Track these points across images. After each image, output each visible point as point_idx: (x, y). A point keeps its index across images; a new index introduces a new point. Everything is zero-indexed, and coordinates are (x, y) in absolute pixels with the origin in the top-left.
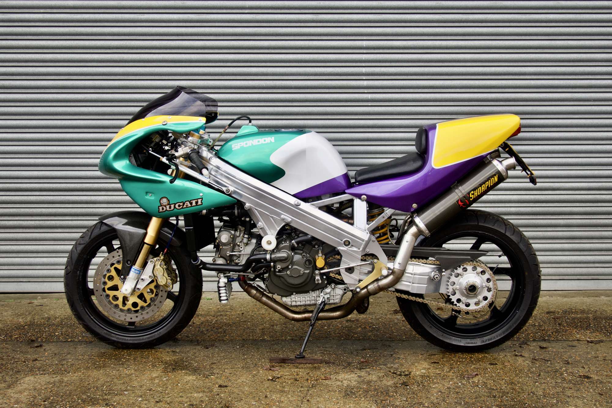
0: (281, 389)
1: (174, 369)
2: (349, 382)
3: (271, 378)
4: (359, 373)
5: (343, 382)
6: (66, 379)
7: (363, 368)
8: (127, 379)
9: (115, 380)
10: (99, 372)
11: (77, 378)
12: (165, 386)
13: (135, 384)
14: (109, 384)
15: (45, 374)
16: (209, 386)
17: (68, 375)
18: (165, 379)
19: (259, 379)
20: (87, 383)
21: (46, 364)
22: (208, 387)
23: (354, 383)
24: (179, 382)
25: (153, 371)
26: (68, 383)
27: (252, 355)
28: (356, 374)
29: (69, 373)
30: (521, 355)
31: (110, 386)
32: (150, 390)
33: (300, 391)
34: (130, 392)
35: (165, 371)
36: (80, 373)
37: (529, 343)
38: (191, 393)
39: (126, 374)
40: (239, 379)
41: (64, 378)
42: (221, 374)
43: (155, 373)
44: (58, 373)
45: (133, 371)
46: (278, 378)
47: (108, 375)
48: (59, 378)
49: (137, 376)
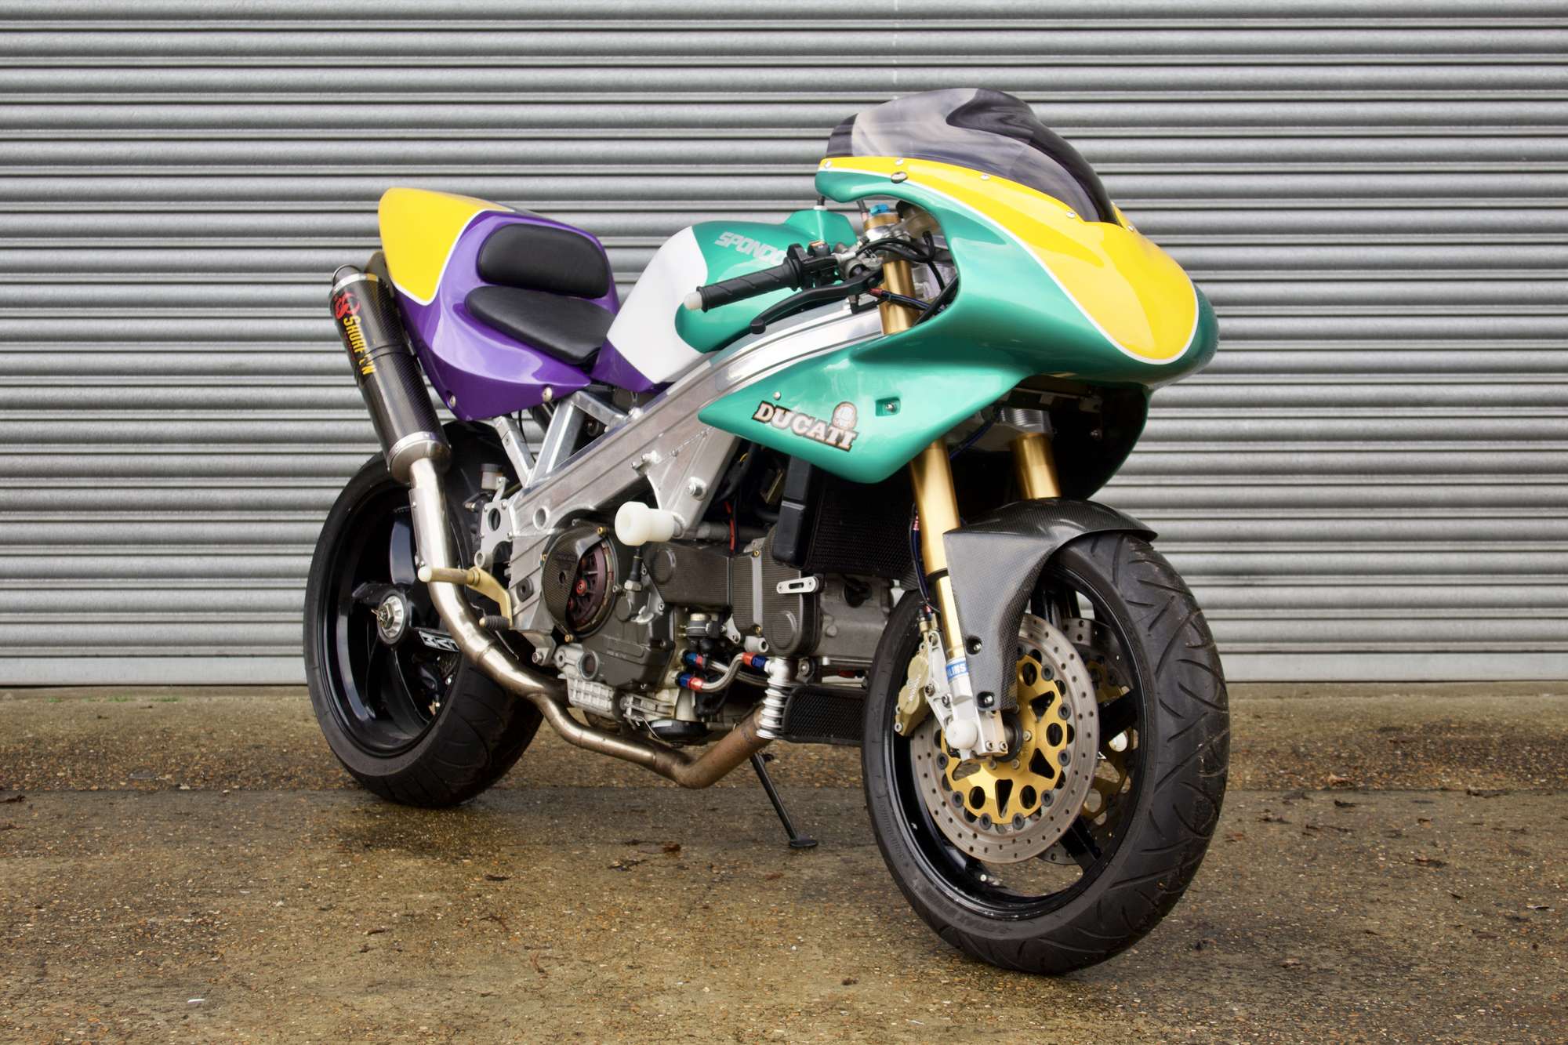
0: (640, 884)
1: (367, 846)
2: (817, 872)
3: (616, 863)
4: (846, 854)
5: (803, 871)
6: (90, 866)
7: (859, 845)
8: (248, 866)
9: (216, 868)
10: (174, 852)
11: (119, 863)
12: (343, 880)
13: (268, 875)
14: (200, 875)
15: (35, 856)
16: (458, 878)
17: (96, 857)
18: (345, 865)
19: (585, 866)
20: (143, 873)
21: (37, 836)
22: (454, 881)
23: (830, 874)
24: (380, 871)
25: (316, 849)
26: (95, 874)
27: (575, 818)
28: (838, 855)
29: (97, 852)
30: (1280, 821)
31: (203, 878)
32: (306, 887)
33: (689, 889)
34: (253, 890)
35: (346, 848)
36: (125, 854)
37: (1311, 796)
38: (411, 893)
39: (244, 856)
40: (535, 865)
41: (85, 863)
42: (490, 856)
43: (318, 853)
44: (68, 853)
45: (262, 850)
46: (637, 863)
47: (197, 858)
48: (71, 862)
49: (273, 860)
